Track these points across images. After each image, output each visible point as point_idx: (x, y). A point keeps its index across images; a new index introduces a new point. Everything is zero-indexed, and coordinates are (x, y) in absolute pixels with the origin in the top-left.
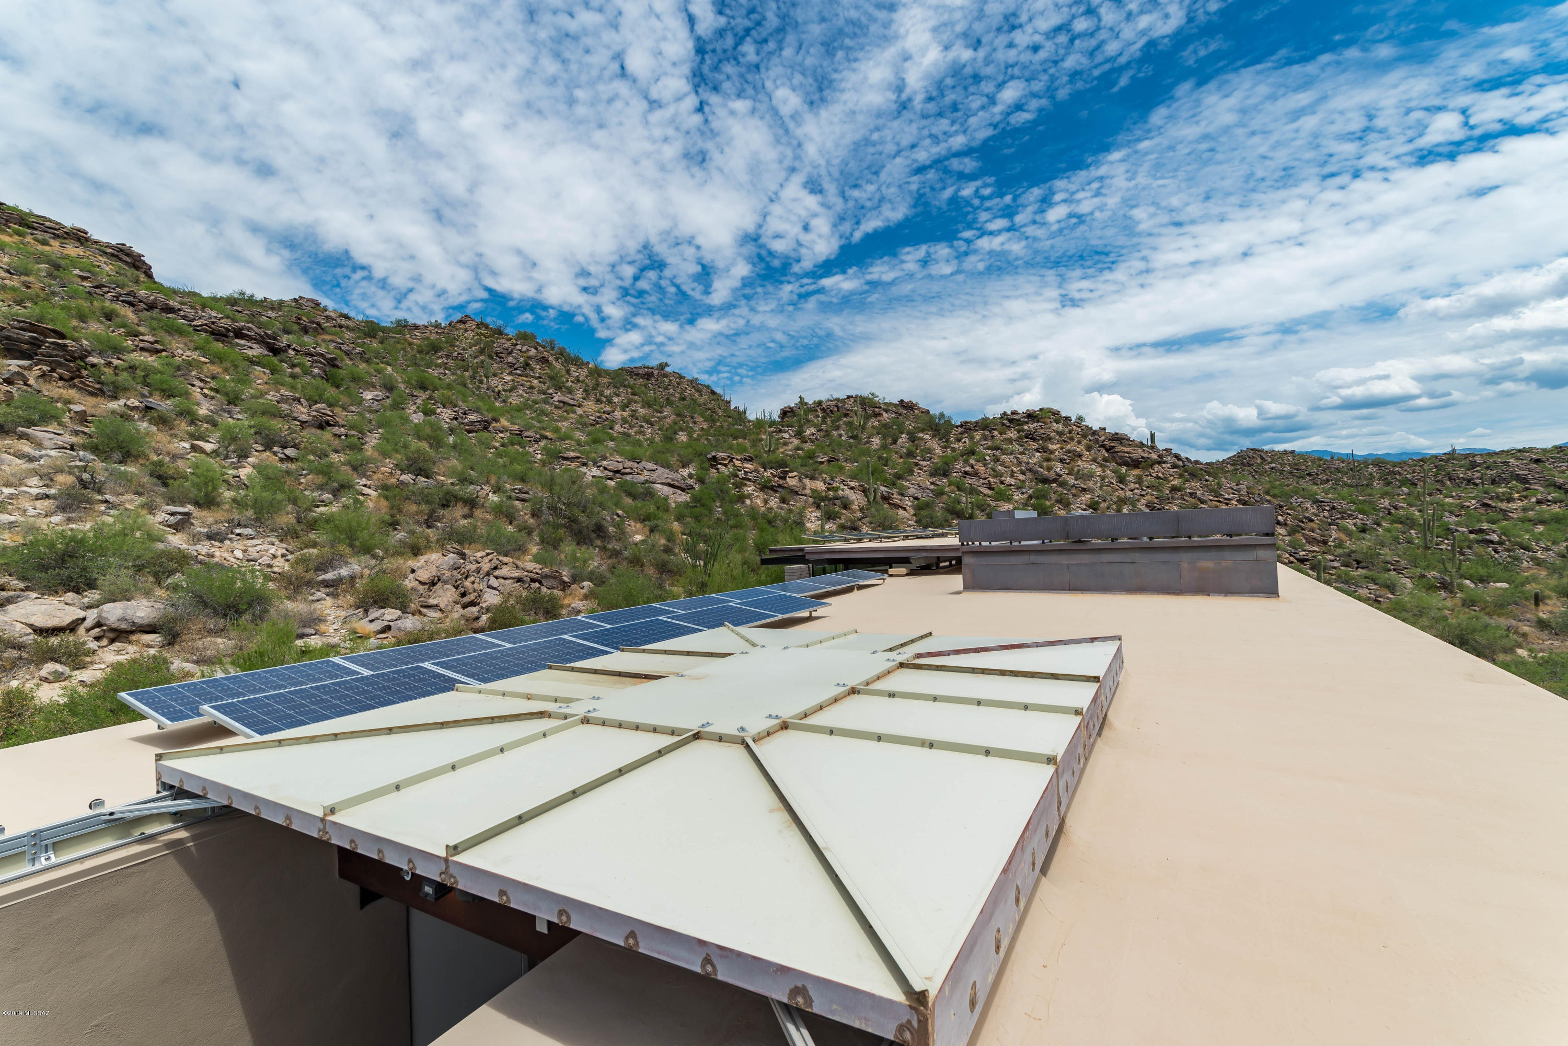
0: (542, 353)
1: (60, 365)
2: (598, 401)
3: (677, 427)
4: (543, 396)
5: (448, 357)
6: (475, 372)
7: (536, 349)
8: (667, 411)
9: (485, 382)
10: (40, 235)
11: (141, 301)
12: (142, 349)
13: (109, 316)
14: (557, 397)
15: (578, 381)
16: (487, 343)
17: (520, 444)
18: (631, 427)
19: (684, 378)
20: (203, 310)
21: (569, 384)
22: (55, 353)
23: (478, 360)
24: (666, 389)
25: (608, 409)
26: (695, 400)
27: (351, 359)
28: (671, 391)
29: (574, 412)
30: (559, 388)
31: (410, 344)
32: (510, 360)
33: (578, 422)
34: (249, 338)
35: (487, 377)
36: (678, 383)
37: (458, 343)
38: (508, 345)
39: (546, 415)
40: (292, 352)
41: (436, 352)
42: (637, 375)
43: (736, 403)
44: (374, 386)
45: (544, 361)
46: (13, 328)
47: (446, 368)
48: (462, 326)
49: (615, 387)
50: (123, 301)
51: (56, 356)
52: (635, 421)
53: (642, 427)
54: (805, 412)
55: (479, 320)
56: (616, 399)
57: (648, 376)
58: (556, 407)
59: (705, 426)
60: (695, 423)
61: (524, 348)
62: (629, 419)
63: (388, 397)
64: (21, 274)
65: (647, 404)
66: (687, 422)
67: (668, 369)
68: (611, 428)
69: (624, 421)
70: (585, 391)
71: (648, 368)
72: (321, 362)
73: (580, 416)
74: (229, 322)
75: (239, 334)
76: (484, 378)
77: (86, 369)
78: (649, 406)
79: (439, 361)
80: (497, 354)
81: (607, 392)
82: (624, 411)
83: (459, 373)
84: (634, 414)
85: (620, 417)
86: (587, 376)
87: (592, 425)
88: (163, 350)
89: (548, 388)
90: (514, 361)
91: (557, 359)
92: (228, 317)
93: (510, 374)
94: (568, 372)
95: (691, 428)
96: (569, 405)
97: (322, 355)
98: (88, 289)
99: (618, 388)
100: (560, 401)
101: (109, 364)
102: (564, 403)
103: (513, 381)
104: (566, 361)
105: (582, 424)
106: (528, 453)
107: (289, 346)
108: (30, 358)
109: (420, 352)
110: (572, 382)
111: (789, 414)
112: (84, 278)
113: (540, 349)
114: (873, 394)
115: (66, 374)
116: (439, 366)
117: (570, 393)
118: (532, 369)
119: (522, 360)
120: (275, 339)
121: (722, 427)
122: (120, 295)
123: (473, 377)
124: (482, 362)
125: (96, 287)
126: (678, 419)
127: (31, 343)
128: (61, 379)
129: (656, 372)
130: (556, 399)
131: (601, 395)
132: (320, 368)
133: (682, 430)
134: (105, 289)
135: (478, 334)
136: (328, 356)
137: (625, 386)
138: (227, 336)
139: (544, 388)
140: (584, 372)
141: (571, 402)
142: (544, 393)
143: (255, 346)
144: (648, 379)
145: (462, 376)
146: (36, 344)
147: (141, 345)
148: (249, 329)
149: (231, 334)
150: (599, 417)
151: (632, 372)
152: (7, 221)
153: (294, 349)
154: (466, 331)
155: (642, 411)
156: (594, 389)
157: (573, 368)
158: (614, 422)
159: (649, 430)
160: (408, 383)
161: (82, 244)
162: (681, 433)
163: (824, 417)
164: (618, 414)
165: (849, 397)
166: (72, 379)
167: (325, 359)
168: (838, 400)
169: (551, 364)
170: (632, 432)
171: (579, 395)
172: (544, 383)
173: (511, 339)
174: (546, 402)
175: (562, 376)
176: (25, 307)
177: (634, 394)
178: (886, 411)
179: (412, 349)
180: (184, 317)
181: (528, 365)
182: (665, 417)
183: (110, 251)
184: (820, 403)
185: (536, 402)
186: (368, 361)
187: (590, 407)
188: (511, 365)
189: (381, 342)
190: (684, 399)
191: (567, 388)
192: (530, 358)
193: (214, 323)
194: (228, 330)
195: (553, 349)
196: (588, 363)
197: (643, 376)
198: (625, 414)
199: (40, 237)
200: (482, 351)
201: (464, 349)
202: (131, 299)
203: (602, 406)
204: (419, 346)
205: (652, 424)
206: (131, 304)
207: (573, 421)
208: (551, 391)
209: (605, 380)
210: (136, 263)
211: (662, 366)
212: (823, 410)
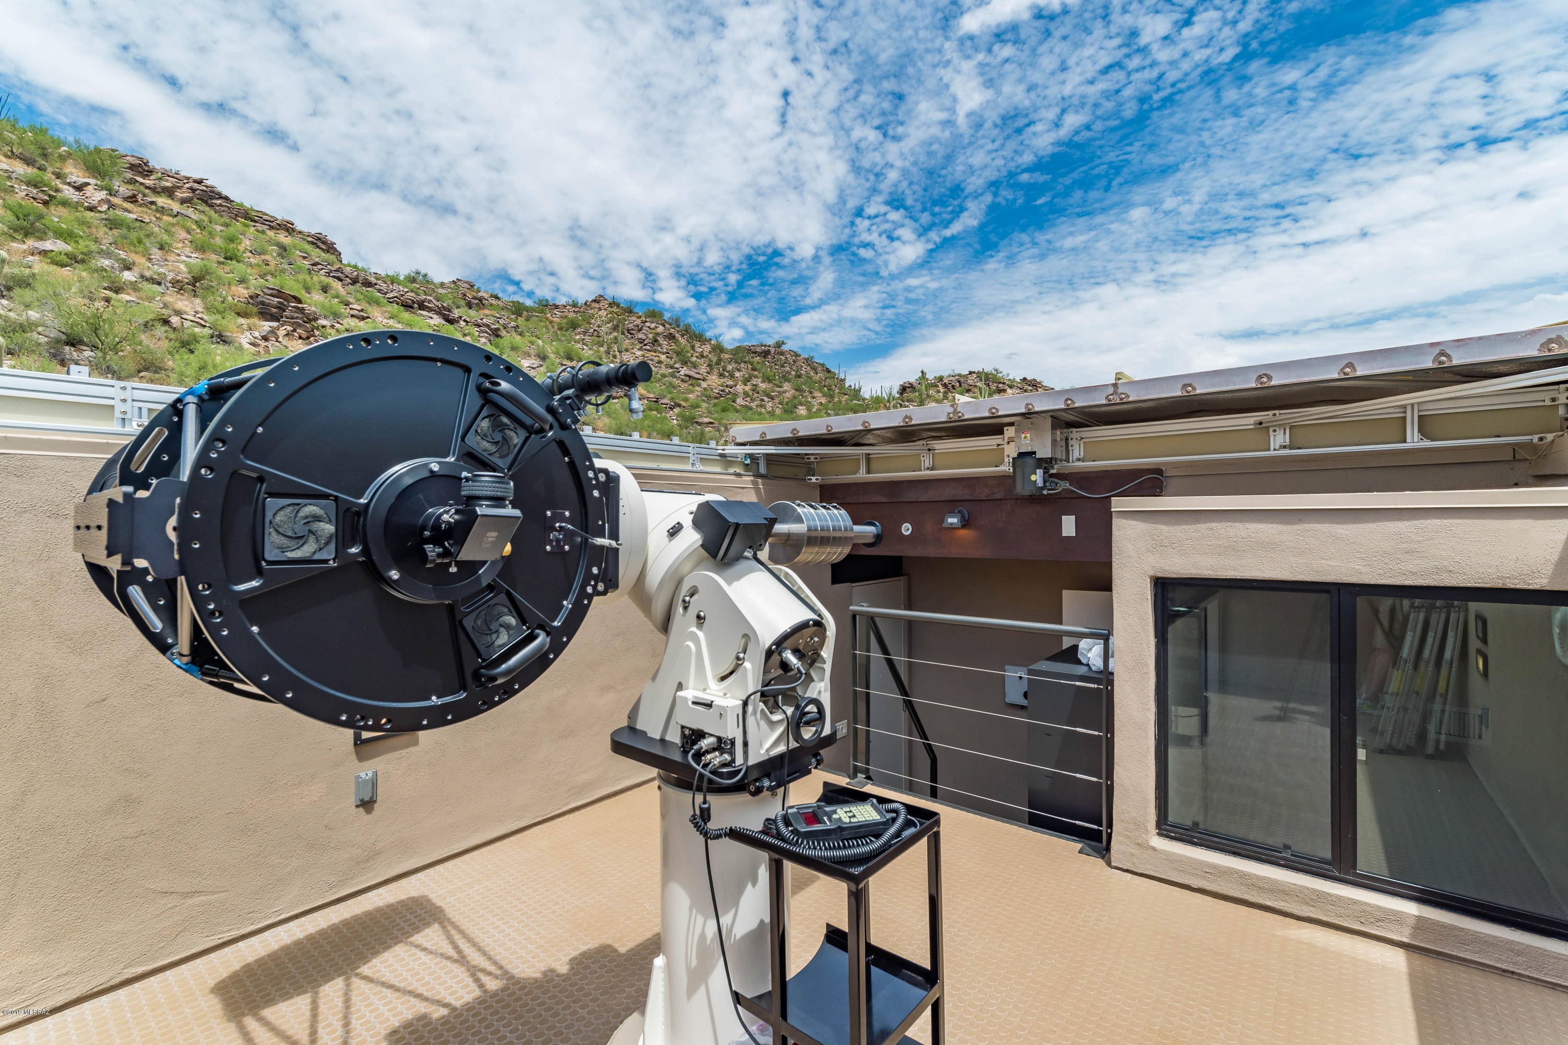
0: (669, 329)
1: (300, 325)
2: (721, 375)
3: (796, 401)
4: (671, 370)
5: (585, 333)
6: (609, 348)
7: (664, 326)
8: (787, 386)
9: (618, 357)
10: (260, 227)
11: (347, 277)
12: (352, 316)
13: (325, 289)
14: (683, 371)
15: (702, 356)
16: (619, 321)
17: (657, 410)
18: (753, 400)
19: (800, 356)
20: (392, 284)
21: (694, 359)
22: (296, 315)
23: (612, 336)
24: (783, 366)
25: (730, 383)
26: (811, 378)
27: (508, 332)
28: (788, 369)
29: (699, 385)
30: (685, 363)
31: (551, 322)
32: (640, 336)
33: (703, 395)
34: (430, 310)
35: (620, 352)
36: (794, 361)
37: (593, 321)
38: (638, 322)
39: (674, 387)
40: (463, 323)
41: (574, 329)
42: (755, 353)
43: (851, 381)
44: (529, 356)
45: (671, 337)
46: (265, 294)
47: (583, 344)
48: (596, 305)
49: (736, 362)
50: (333, 277)
51: (297, 318)
52: (756, 395)
53: (762, 400)
54: (926, 387)
55: (611, 300)
56: (737, 374)
57: (766, 354)
58: (683, 381)
59: (823, 400)
60: (814, 398)
61: (653, 326)
62: (751, 393)
63: (541, 366)
64: (260, 254)
65: (767, 379)
66: (806, 397)
67: (785, 348)
68: (734, 401)
69: (746, 394)
70: (709, 366)
71: (765, 346)
72: (487, 333)
73: (705, 389)
74: (413, 294)
75: (422, 306)
76: (618, 353)
77: (318, 329)
78: (770, 381)
79: (578, 337)
80: (628, 330)
81: (730, 367)
82: (745, 385)
83: (595, 348)
84: (755, 388)
85: (741, 391)
86: (710, 352)
87: (716, 398)
88: (368, 317)
89: (675, 363)
90: (644, 337)
91: (683, 336)
92: (412, 291)
93: (641, 349)
94: (693, 347)
95: (810, 403)
96: (695, 378)
97: (488, 326)
98: (308, 267)
99: (739, 364)
100: (686, 375)
101: (332, 326)
102: (690, 377)
103: (643, 356)
104: (691, 337)
105: (707, 396)
106: (665, 418)
107: (461, 317)
108: (278, 320)
109: (561, 329)
110: (697, 357)
111: (908, 390)
112: (304, 258)
113: (667, 326)
114: (996, 370)
115: (304, 335)
116: (577, 342)
117: (695, 367)
118: (660, 345)
119: (651, 336)
120: (449, 311)
121: (840, 402)
122: (331, 271)
123: (608, 353)
124: (616, 338)
125: (313, 265)
126: (797, 393)
127: (278, 308)
128: (300, 338)
129: (772, 350)
130: (682, 373)
131: (724, 370)
132: (486, 338)
133: (801, 404)
134: (320, 267)
135: (610, 313)
136: (493, 327)
137: (745, 362)
138: (411, 307)
139: (672, 362)
140: (707, 348)
141: (697, 376)
142: (672, 368)
143: (435, 316)
144: (764, 357)
145: (599, 351)
146: (281, 308)
147: (352, 312)
148: (430, 302)
149: (416, 306)
150: (722, 391)
151: (750, 351)
152: (236, 215)
153: (465, 321)
154: (600, 309)
155: (763, 386)
156: (718, 363)
157: (697, 344)
158: (736, 395)
159: (770, 404)
160: (557, 353)
161: (290, 234)
162: (800, 407)
163: (945, 393)
164: (740, 388)
165: (971, 373)
166: (308, 338)
167: (491, 329)
168: (960, 375)
169: (677, 340)
170: (753, 405)
171: (703, 369)
172: (671, 358)
173: (640, 317)
174: (673, 375)
175: (688, 352)
176: (267, 280)
177: (754, 369)
178: (1011, 387)
179: (553, 327)
180: (379, 291)
181: (656, 341)
182: (784, 392)
183: (310, 239)
184: (941, 379)
185: (664, 376)
186: (521, 334)
187: (714, 381)
188: (641, 341)
189: (527, 320)
190: (800, 376)
191: (692, 363)
192: (657, 334)
193: (402, 295)
194: (414, 302)
195: (678, 326)
196: (710, 339)
197: (759, 354)
198: (747, 388)
199: (260, 229)
200: (615, 328)
201: (599, 326)
202: (339, 274)
203: (725, 380)
204: (559, 324)
205: (772, 398)
206: (340, 279)
207: (699, 394)
208: (677, 365)
209: (727, 356)
210: (330, 248)
211: (779, 345)
212: (945, 385)
